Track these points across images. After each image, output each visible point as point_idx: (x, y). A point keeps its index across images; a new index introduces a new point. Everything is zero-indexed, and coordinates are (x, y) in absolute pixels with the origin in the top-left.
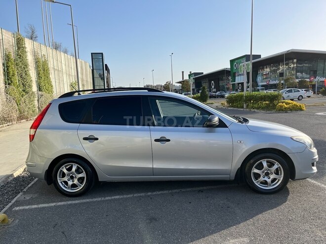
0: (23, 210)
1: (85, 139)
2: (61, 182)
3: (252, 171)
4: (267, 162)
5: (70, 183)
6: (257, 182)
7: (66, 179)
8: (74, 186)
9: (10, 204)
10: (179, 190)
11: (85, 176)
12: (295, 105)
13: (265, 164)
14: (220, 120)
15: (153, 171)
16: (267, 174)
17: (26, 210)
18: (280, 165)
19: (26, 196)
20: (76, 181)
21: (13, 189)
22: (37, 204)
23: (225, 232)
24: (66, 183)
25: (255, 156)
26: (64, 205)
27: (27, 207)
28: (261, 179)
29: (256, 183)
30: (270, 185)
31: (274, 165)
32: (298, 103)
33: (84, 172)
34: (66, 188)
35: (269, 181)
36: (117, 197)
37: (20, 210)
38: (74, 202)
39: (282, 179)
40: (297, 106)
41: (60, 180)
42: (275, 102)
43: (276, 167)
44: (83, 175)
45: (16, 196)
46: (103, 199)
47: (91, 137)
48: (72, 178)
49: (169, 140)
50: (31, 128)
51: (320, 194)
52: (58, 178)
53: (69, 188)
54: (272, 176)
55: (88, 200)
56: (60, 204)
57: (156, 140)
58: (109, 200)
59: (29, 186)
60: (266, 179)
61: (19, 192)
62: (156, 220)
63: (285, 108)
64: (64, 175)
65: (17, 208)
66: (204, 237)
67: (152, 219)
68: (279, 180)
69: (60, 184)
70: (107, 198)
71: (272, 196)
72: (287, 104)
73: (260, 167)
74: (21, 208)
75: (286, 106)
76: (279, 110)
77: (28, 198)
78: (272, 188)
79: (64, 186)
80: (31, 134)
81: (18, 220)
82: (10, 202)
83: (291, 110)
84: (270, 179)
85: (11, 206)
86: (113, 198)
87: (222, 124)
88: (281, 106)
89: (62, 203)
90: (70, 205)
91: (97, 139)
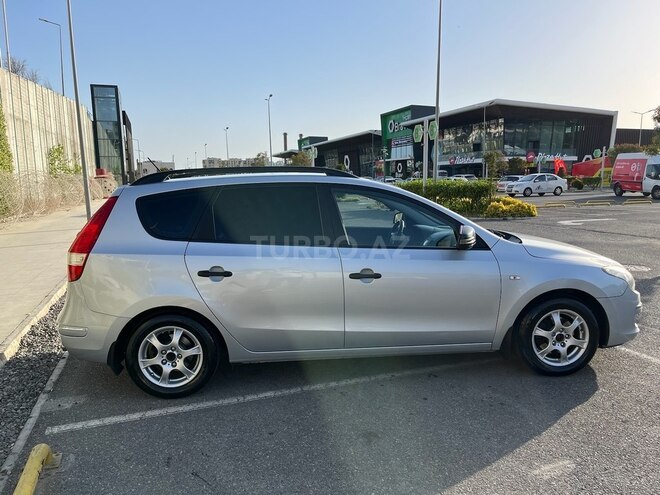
0: (72, 432)
1: (203, 274)
2: (146, 368)
3: (534, 334)
4: (561, 315)
5: (167, 369)
6: (542, 354)
7: (157, 361)
8: (175, 374)
9: (31, 422)
10: (390, 375)
11: (201, 353)
12: (519, 205)
13: (557, 319)
14: (478, 237)
15: (346, 339)
16: (560, 338)
17: (78, 431)
18: (583, 321)
19: (59, 401)
20: (180, 365)
21: (20, 387)
22: (98, 418)
23: (522, 451)
24: (157, 369)
25: (541, 306)
26: (162, 417)
27: (79, 426)
28: (550, 347)
29: (540, 357)
30: (565, 359)
31: (572, 321)
32: (526, 203)
33: (199, 345)
34: (158, 380)
35: (563, 350)
36: (270, 394)
37: (64, 433)
38: (180, 409)
39: (585, 346)
40: (523, 207)
41: (144, 365)
42: (484, 200)
43: (576, 323)
44: (197, 350)
45: (35, 403)
46: (241, 399)
47: (215, 270)
48: (171, 357)
49: (378, 276)
50: (72, 250)
51: (648, 371)
52: (140, 360)
53: (164, 380)
54: (569, 342)
55: (210, 404)
56: (149, 414)
57: (353, 276)
58: (254, 401)
59: (54, 378)
60: (558, 347)
61: (38, 394)
62: (376, 436)
63: (503, 212)
64: (152, 352)
65: (56, 430)
66: (489, 463)
67: (369, 436)
68: (580, 349)
69: (145, 372)
70: (250, 398)
71: (568, 378)
72: (505, 203)
73: (548, 324)
74: (63, 428)
75: (505, 208)
76: (492, 216)
77: (68, 406)
78: (567, 363)
79: (154, 377)
80: (74, 264)
81: (72, 457)
82: (29, 417)
83: (513, 215)
84: (565, 348)
85: (36, 426)
86: (262, 396)
87: (481, 245)
88: (496, 208)
89: (156, 413)
90: (176, 415)
91: (228, 274)
